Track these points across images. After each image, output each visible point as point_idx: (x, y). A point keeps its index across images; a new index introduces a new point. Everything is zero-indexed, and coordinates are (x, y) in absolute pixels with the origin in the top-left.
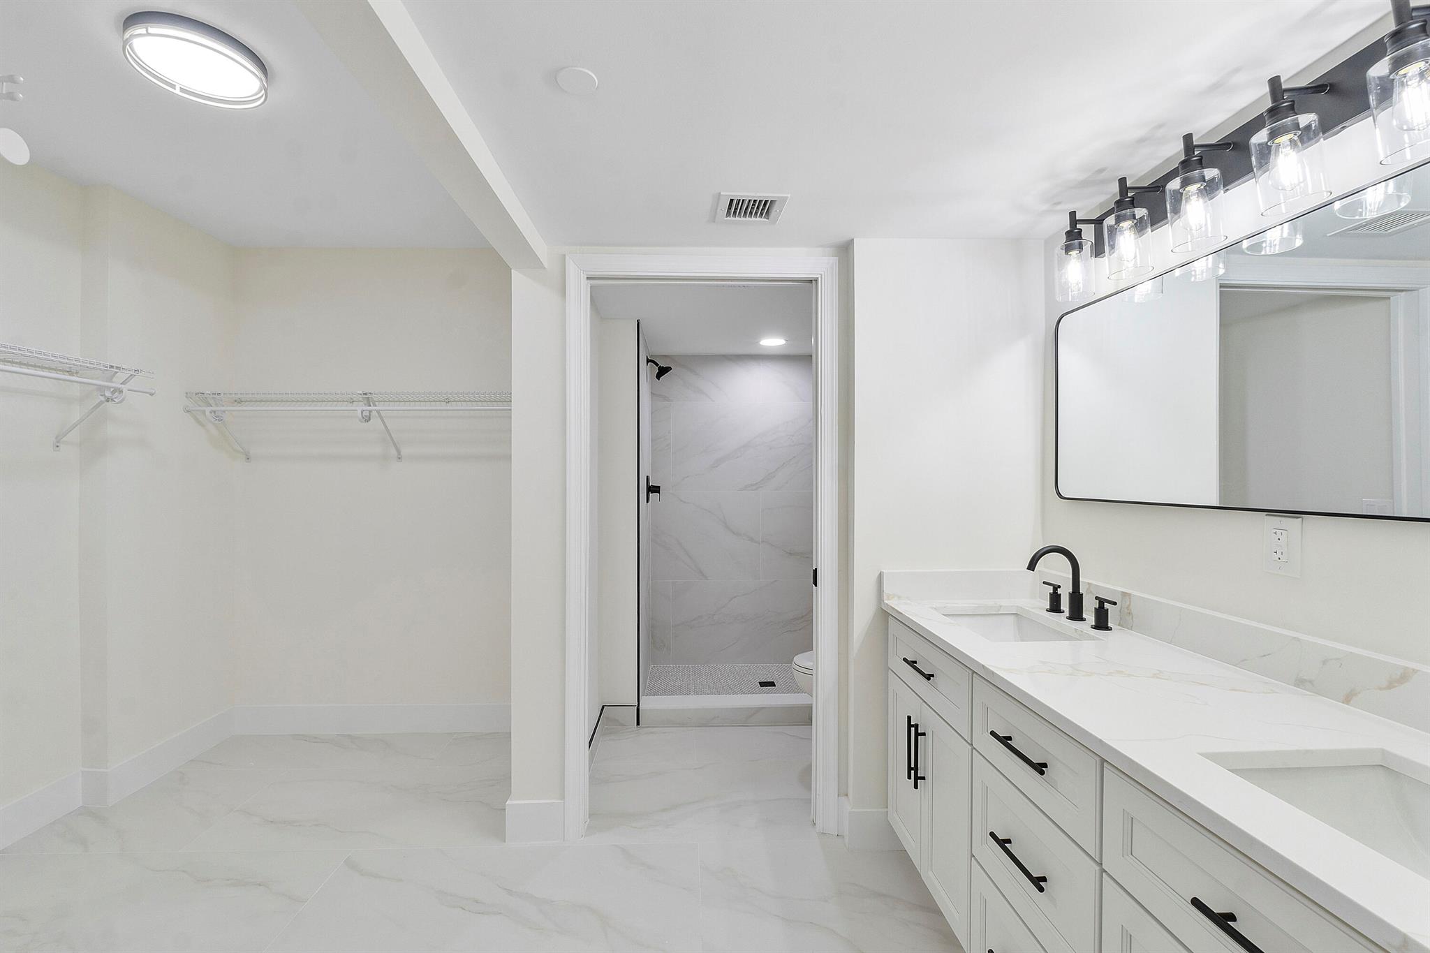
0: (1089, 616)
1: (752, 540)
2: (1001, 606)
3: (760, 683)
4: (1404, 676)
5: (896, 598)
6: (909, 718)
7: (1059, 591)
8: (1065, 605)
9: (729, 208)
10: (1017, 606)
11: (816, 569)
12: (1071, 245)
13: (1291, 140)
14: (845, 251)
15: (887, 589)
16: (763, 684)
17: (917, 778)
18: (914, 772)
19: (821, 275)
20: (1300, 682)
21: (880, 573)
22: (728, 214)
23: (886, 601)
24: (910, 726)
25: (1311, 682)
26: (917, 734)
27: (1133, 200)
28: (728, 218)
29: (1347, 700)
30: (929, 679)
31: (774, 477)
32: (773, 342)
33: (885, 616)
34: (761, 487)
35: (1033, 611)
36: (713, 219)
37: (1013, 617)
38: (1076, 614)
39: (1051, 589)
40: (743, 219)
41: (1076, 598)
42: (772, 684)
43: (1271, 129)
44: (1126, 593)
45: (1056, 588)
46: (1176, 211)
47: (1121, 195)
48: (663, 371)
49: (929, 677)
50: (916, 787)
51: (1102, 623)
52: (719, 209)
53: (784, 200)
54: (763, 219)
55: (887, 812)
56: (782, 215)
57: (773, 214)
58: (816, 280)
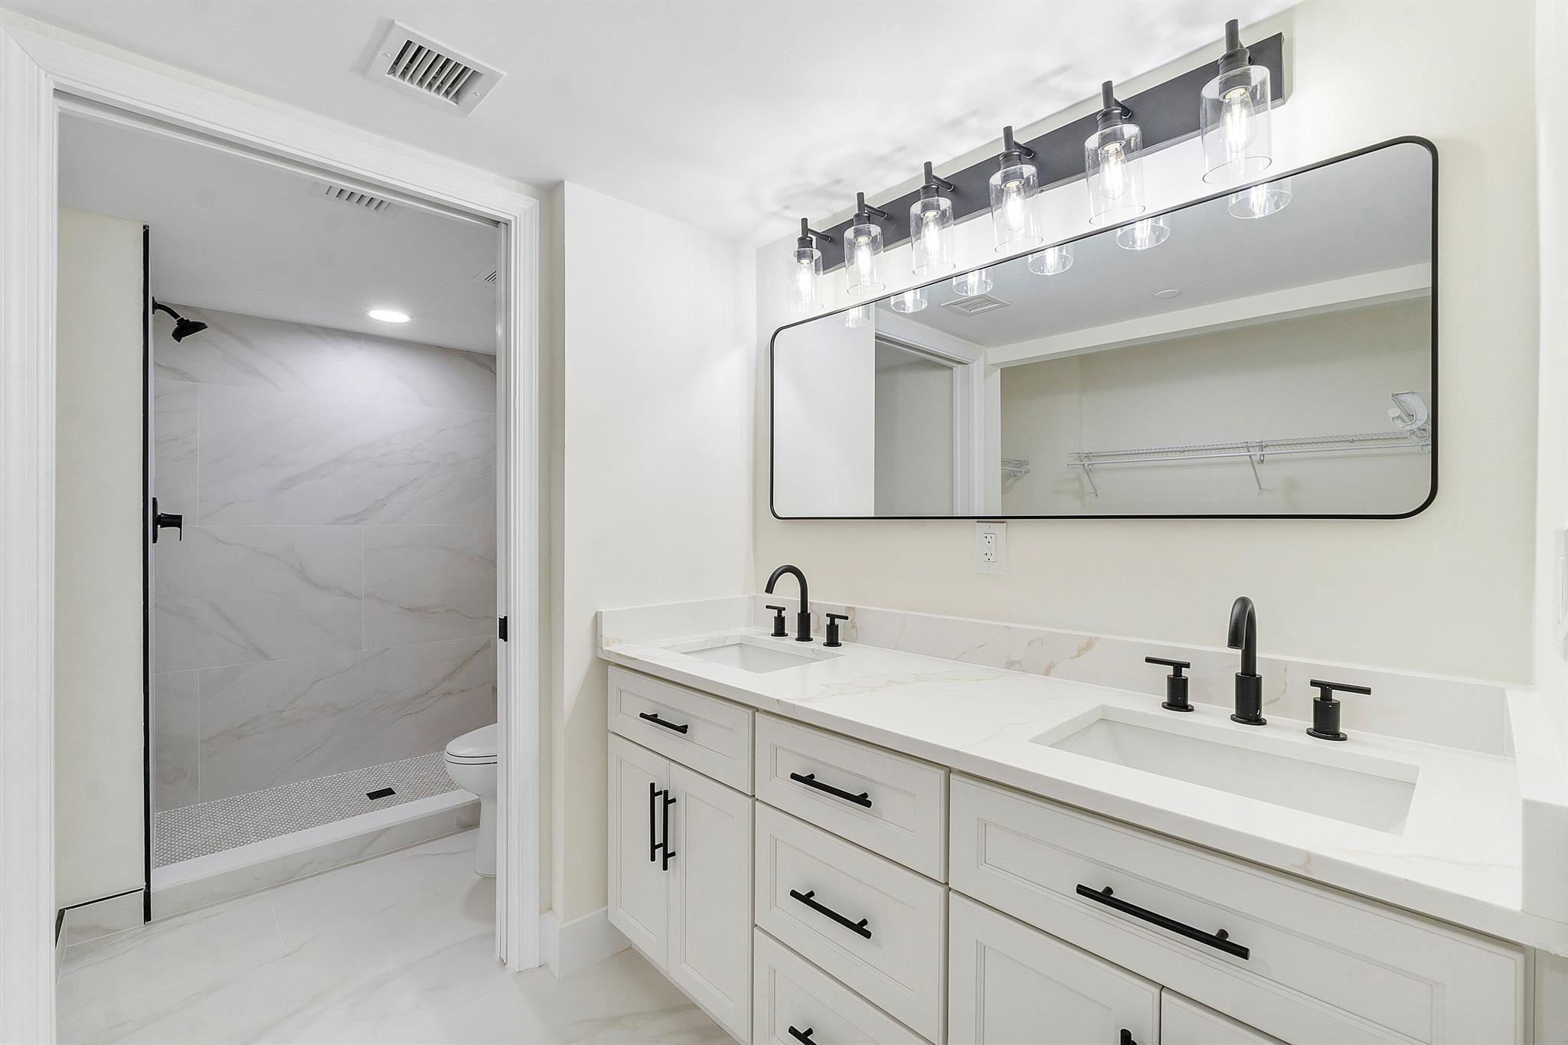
0: (819, 635)
1: (348, 594)
2: (726, 637)
3: (368, 794)
4: (1089, 644)
5: (616, 643)
6: (652, 786)
7: (784, 614)
8: (792, 626)
9: (396, 63)
10: (741, 636)
11: (506, 618)
12: (805, 252)
13: (1018, 187)
14: (550, 195)
15: (607, 632)
16: (373, 796)
17: (666, 856)
18: (662, 849)
19: (516, 218)
20: (1010, 665)
21: (596, 615)
22: (393, 70)
23: (605, 648)
24: (653, 794)
25: (1019, 662)
26: (667, 802)
27: (869, 217)
28: (391, 76)
29: (1047, 673)
30: (685, 732)
31: (384, 505)
32: (390, 316)
33: (604, 666)
34: (364, 519)
35: (760, 637)
36: (363, 68)
37: (736, 647)
38: (804, 635)
39: (775, 613)
40: (415, 87)
41: (804, 619)
42: (389, 792)
43: (1005, 173)
44: (850, 607)
45: (780, 610)
46: (919, 231)
47: (859, 209)
48: (185, 329)
49: (683, 729)
50: (665, 868)
51: (832, 641)
52: (382, 51)
53: (494, 77)
54: (448, 101)
55: (607, 910)
56: (483, 103)
57: (469, 97)
58: (507, 224)
